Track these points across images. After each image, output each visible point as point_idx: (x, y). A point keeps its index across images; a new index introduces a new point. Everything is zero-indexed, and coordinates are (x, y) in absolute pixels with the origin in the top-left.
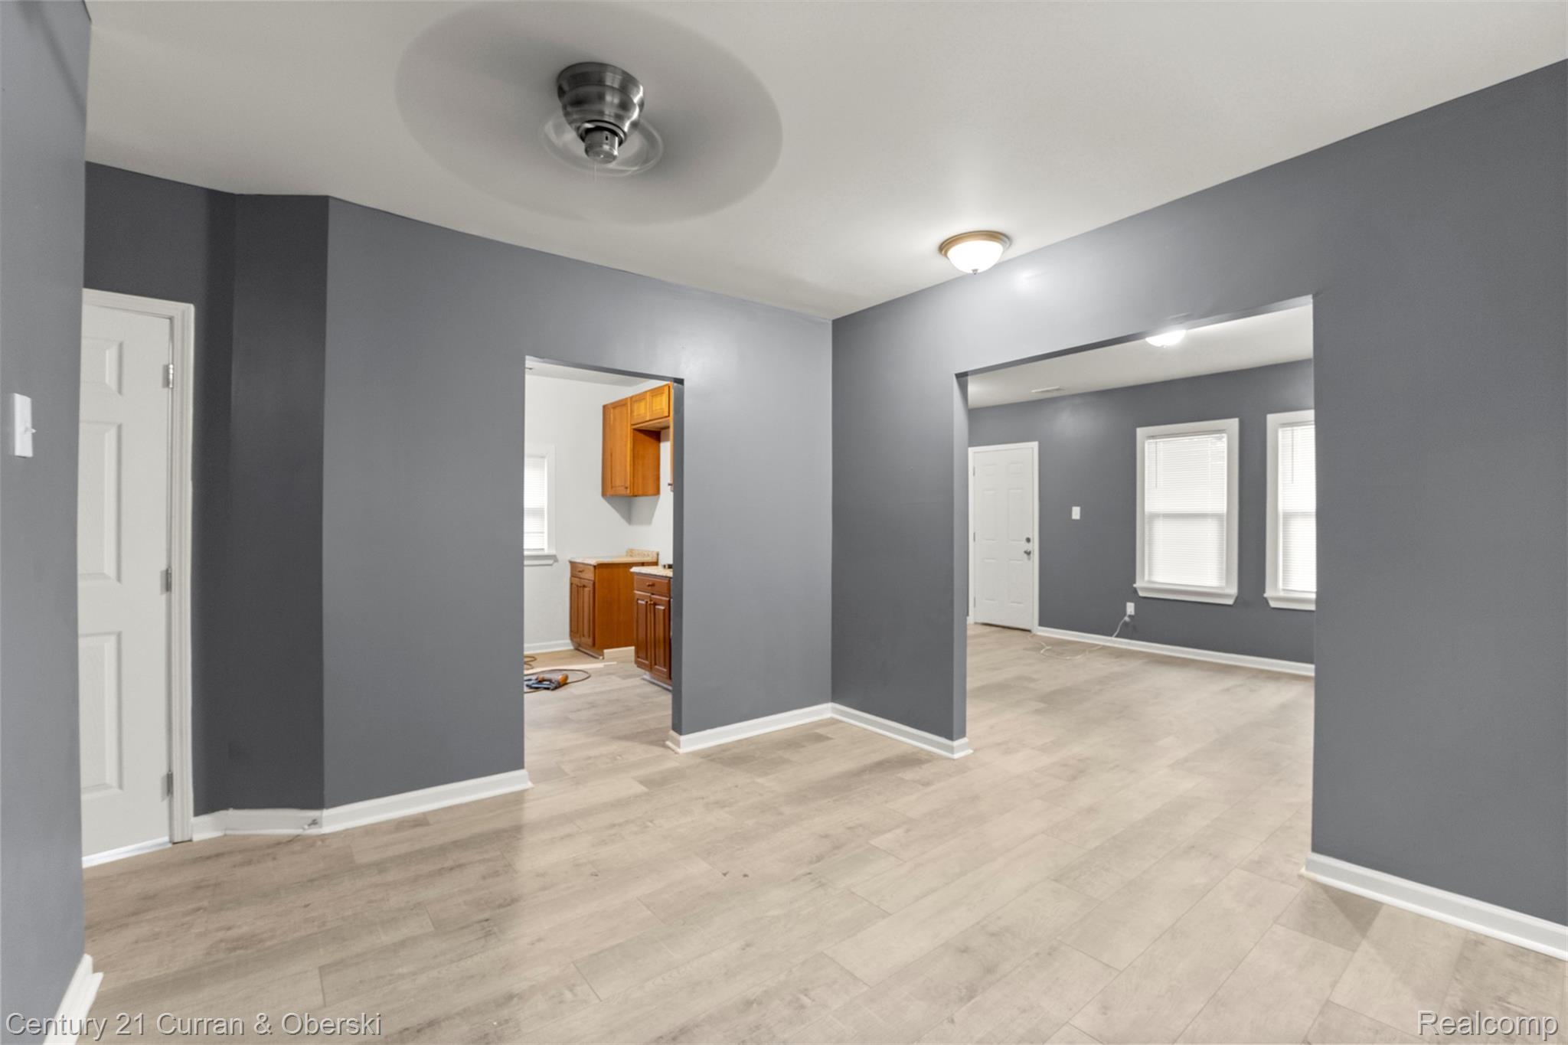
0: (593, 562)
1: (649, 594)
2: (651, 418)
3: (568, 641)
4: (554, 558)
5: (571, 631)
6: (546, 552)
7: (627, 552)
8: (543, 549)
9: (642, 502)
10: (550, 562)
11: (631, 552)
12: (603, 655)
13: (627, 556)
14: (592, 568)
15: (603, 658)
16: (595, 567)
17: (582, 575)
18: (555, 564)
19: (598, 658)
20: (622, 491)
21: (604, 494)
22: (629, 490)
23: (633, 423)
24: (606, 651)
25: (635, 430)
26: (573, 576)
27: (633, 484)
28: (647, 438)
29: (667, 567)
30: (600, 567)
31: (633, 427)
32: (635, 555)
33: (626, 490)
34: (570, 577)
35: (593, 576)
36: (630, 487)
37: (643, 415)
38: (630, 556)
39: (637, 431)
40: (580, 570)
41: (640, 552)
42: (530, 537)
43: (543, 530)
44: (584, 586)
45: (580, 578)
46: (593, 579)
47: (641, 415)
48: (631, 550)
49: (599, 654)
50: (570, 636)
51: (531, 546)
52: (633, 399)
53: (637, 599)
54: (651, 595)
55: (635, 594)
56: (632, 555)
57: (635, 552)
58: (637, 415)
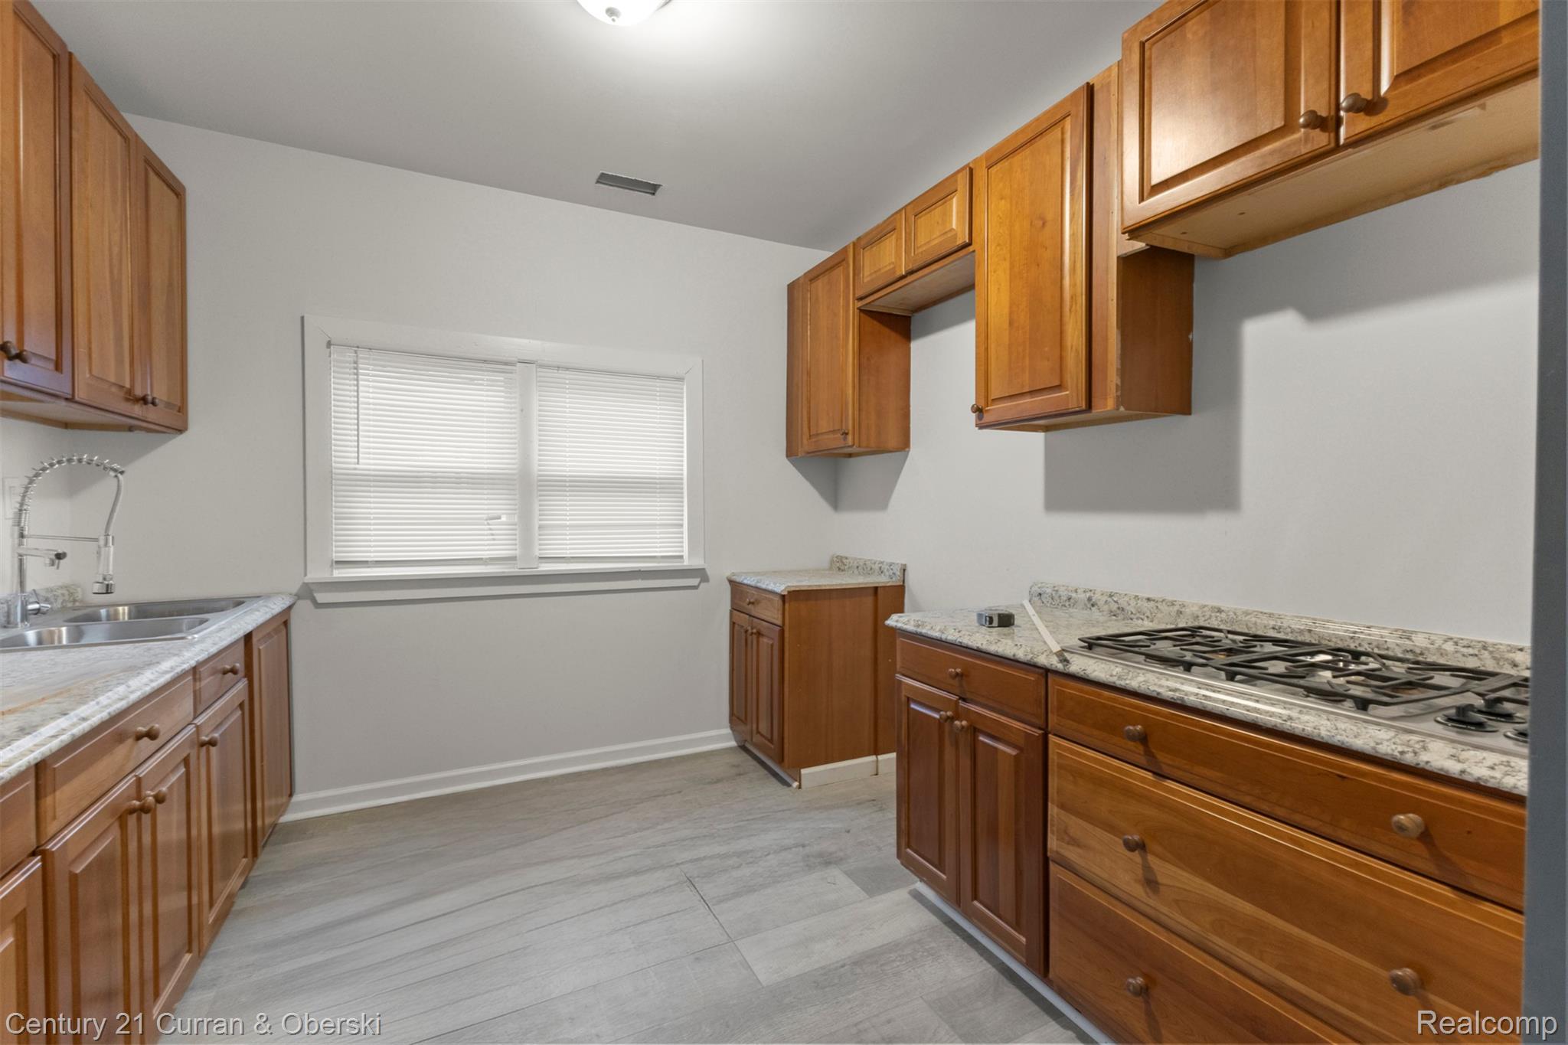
0: (780, 587)
1: (954, 698)
2: (911, 267)
3: (727, 731)
4: (701, 574)
5: (732, 714)
6: (687, 563)
7: (832, 562)
8: (681, 557)
9: (865, 470)
10: (694, 582)
11: (839, 564)
12: (798, 779)
13: (830, 568)
14: (777, 601)
15: (800, 787)
16: (783, 597)
17: (756, 611)
18: (702, 585)
19: (789, 785)
20: (829, 445)
21: (791, 453)
22: (850, 437)
23: (859, 294)
24: (804, 771)
25: (861, 310)
26: (735, 608)
27: (857, 428)
28: (886, 331)
29: (996, 622)
30: (794, 597)
31: (859, 304)
32: (849, 568)
33: (845, 439)
34: (731, 611)
35: (780, 616)
36: (847, 434)
37: (888, 268)
38: (839, 569)
39: (866, 314)
40: (752, 600)
41: (861, 564)
42: (655, 533)
43: (682, 520)
44: (759, 634)
45: (750, 616)
46: (779, 622)
47: (882, 271)
48: (841, 559)
49: (790, 776)
50: (731, 721)
51: (661, 552)
52: (863, 243)
53: (908, 699)
54: (960, 701)
55: (900, 682)
56: (842, 568)
57: (850, 563)
58: (871, 274)
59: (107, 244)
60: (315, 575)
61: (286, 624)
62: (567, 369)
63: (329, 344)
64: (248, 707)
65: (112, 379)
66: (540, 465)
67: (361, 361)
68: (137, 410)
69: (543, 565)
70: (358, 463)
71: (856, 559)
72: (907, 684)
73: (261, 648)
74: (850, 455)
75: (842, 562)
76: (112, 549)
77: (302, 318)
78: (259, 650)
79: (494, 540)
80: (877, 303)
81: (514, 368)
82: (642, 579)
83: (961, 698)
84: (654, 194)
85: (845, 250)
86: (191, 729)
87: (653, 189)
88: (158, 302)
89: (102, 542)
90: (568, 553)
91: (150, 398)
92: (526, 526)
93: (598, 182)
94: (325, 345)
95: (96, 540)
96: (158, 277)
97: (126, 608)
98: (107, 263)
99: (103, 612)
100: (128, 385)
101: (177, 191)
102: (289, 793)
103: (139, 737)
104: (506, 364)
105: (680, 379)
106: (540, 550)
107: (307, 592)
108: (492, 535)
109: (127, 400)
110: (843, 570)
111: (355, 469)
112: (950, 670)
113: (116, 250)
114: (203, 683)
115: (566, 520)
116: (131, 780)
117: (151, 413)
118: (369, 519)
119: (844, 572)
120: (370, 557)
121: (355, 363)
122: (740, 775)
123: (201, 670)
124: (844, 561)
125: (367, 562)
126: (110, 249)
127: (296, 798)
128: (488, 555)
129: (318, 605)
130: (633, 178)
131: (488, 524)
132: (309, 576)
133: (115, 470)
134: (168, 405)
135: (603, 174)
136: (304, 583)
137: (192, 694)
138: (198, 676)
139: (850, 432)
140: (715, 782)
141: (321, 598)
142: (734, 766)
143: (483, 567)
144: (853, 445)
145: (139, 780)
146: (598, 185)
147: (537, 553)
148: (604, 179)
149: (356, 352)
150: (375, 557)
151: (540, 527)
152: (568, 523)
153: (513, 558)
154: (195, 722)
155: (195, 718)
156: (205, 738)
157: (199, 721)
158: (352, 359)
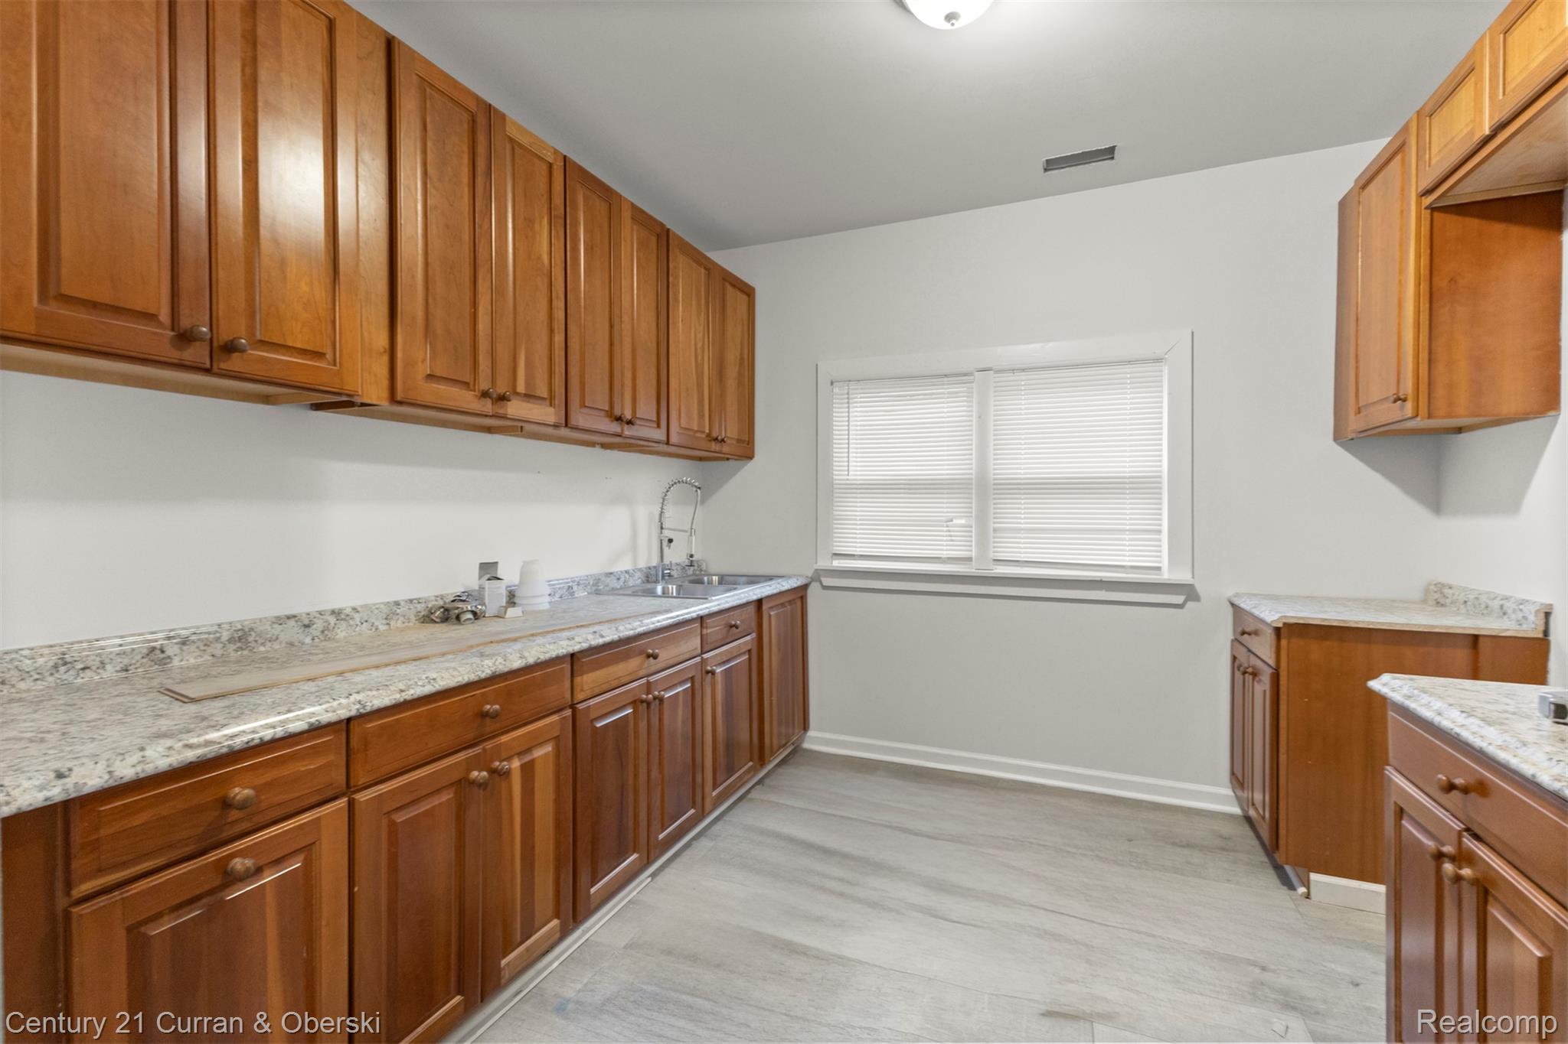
1: (1457, 826)
3: (1227, 791)
4: (1189, 592)
5: (1233, 773)
6: (1166, 576)
7: (1427, 591)
8: (1159, 569)
10: (1179, 599)
11: (1438, 595)
12: (1307, 884)
13: (1424, 601)
14: (1272, 633)
15: (1308, 896)
16: (1277, 630)
17: (1253, 643)
18: (1190, 605)
19: (1292, 888)
20: (1388, 413)
21: (1338, 436)
23: (1426, 183)
24: (1318, 877)
25: (1433, 209)
26: (1236, 641)
27: (1428, 385)
31: (1428, 200)
32: (1452, 603)
33: (1402, 408)
34: (1232, 641)
35: (1273, 655)
36: (1405, 400)
37: (1465, 131)
38: (1438, 603)
39: (1442, 212)
40: (1247, 630)
41: (1472, 597)
42: (1125, 540)
43: (1160, 525)
44: (1255, 674)
45: (1250, 651)
46: (1272, 662)
47: (1456, 140)
48: (1441, 587)
49: (1298, 876)
50: (1231, 782)
51: (1130, 561)
52: (1428, 110)
53: (1402, 810)
54: (1465, 834)
55: (1390, 779)
56: (1442, 601)
57: (1453, 595)
58: (1440, 151)
59: (693, 342)
60: (823, 563)
61: (803, 599)
62: (1023, 370)
63: (832, 383)
64: (757, 653)
65: (696, 429)
66: (995, 469)
67: (851, 391)
68: (714, 446)
69: (998, 567)
70: (848, 475)
71: (1464, 589)
72: (1397, 785)
73: (772, 613)
74: (1459, 430)
75: (1442, 593)
76: (694, 538)
77: (817, 365)
78: (770, 616)
79: (952, 541)
80: (1457, 190)
81: (972, 377)
82: (1107, 591)
83: (1468, 830)
84: (1112, 158)
85: (1406, 128)
86: (698, 659)
87: (1109, 153)
88: (732, 372)
89: (689, 533)
90: (1022, 557)
91: (719, 438)
92: (983, 529)
93: (1046, 170)
94: (829, 384)
95: (686, 531)
96: (732, 355)
97: (717, 578)
98: (693, 354)
99: (706, 578)
100: (707, 431)
101: (748, 292)
102: (802, 726)
103: (649, 656)
104: (965, 375)
105: (1158, 360)
106: (994, 552)
107: (817, 576)
108: (951, 536)
109: (710, 441)
110: (1442, 605)
111: (848, 480)
112: (1440, 776)
113: (700, 345)
114: (709, 631)
115: (1020, 523)
116: (644, 681)
117: (726, 449)
118: (856, 520)
119: (1443, 609)
120: (856, 551)
121: (848, 394)
122: (1223, 849)
123: (708, 621)
124: (1446, 591)
125: (853, 555)
126: (696, 345)
127: (811, 733)
128: (947, 554)
129: (825, 588)
130: (1080, 152)
131: (947, 526)
132: (818, 564)
133: (696, 486)
134: (739, 441)
135: (1047, 160)
136: (817, 570)
137: (699, 638)
138: (705, 625)
139: (1410, 398)
140: (1183, 846)
141: (827, 581)
142: (1221, 836)
143: (942, 565)
144: (1417, 416)
145: (648, 683)
146: (1047, 173)
147: (992, 555)
148: (1051, 165)
149: (848, 386)
150: (860, 551)
151: (995, 530)
152: (1022, 526)
153: (969, 559)
154: (703, 656)
155: (703, 653)
156: (709, 668)
157: (705, 656)
158: (846, 392)
